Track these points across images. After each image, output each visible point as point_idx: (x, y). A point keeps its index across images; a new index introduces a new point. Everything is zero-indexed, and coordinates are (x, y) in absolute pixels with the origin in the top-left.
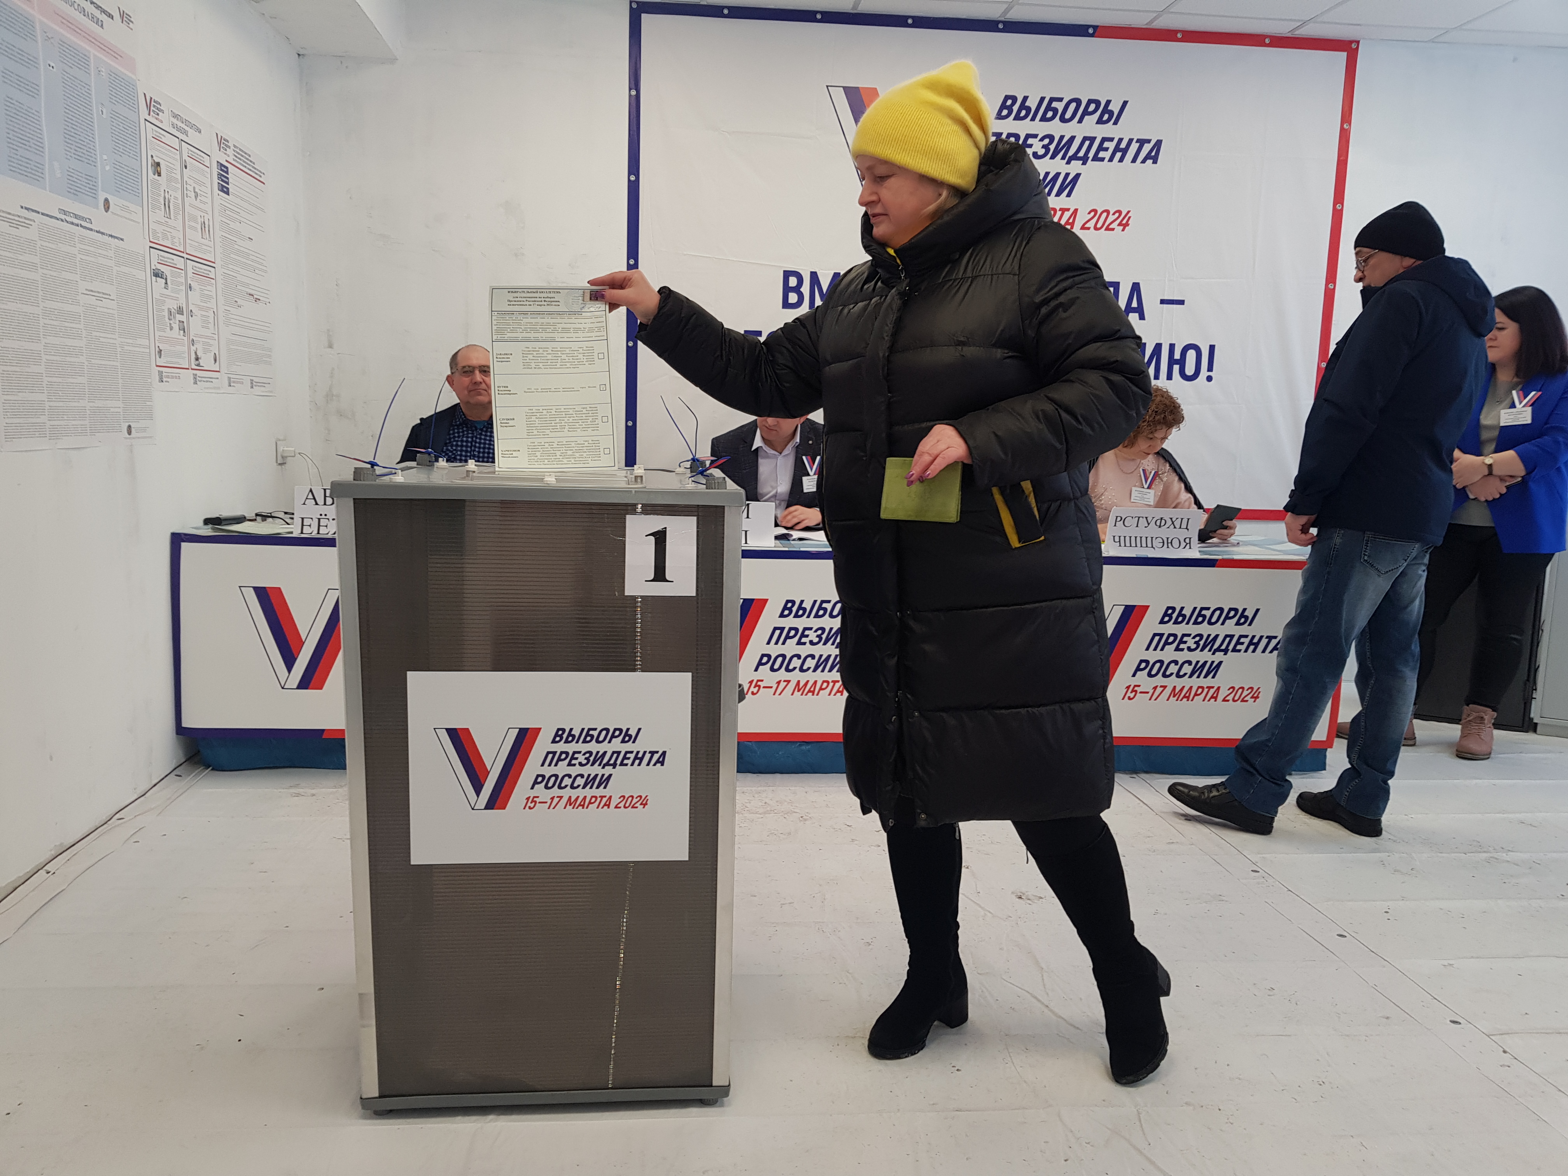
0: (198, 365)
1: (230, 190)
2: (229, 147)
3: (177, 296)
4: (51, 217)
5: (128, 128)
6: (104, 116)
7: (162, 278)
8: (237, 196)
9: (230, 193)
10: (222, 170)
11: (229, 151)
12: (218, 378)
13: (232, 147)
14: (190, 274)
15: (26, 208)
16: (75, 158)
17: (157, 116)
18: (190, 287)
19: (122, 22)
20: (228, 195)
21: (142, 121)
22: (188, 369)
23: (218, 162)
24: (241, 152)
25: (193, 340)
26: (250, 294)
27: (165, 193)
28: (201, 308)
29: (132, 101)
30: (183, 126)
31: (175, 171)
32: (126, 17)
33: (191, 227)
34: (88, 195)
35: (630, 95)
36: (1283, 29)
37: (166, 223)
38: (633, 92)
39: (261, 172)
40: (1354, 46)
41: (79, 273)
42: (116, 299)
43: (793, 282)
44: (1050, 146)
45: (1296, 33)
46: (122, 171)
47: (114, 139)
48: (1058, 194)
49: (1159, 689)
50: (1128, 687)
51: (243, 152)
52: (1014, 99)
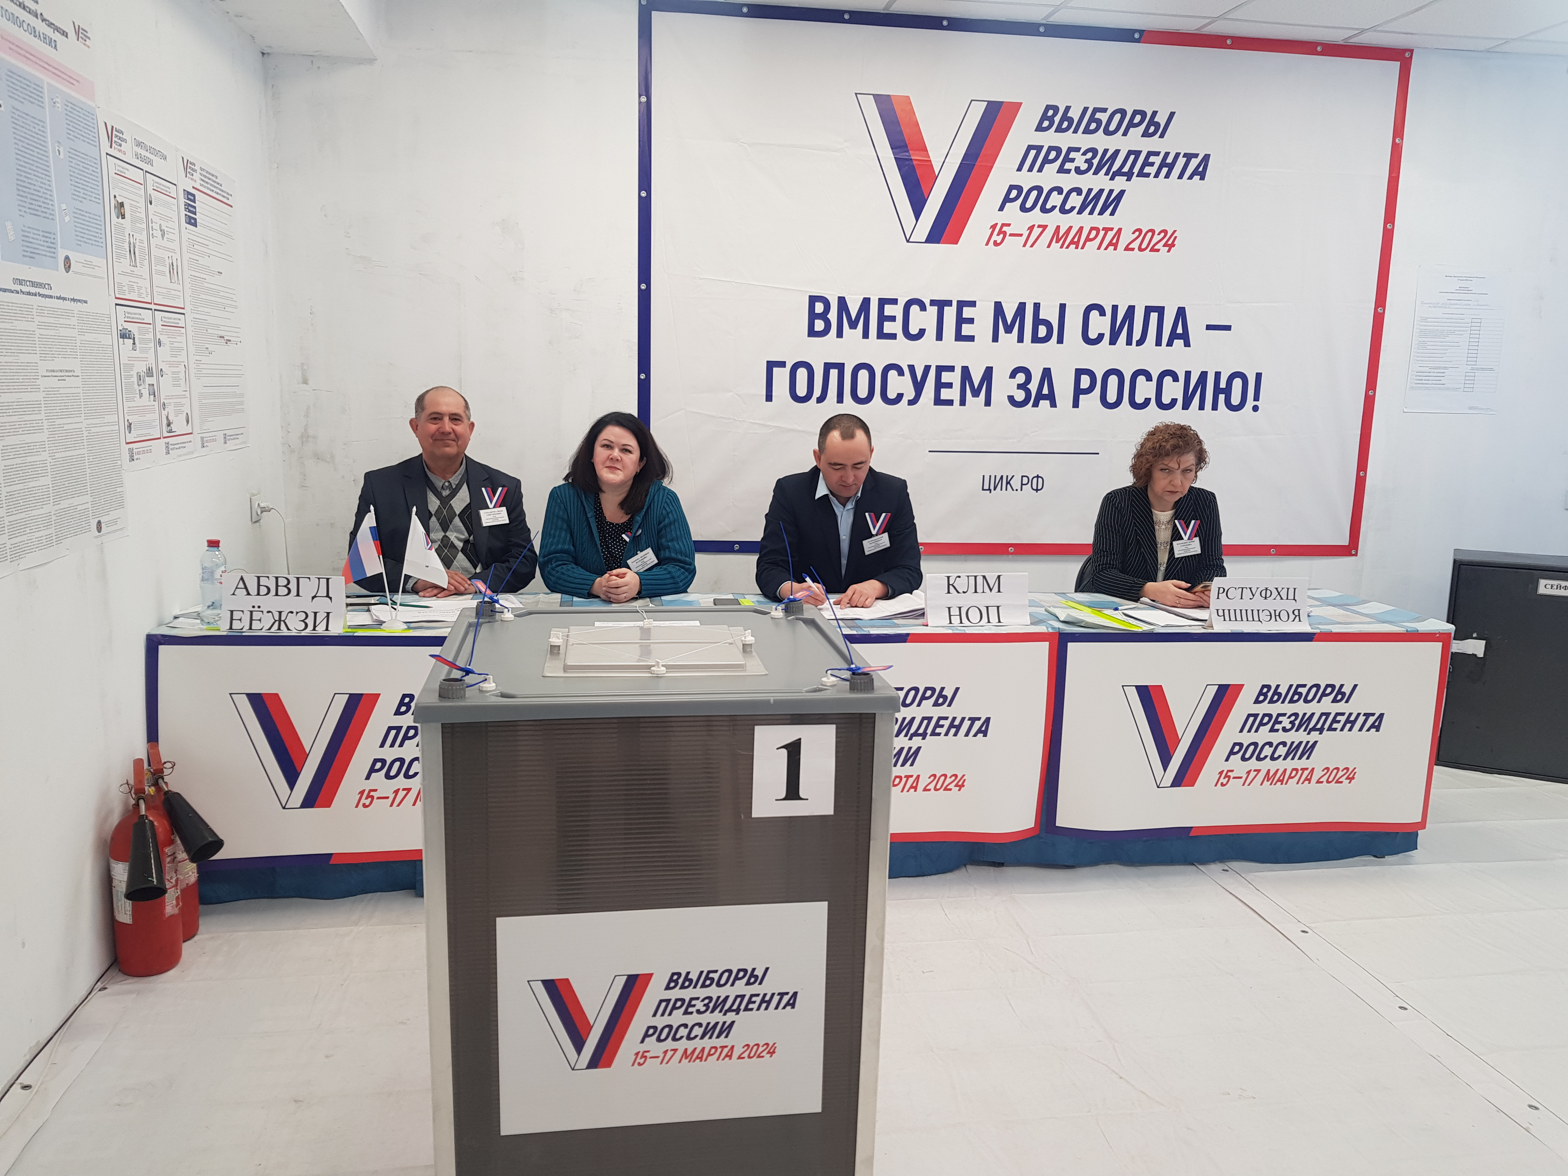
0: (170, 431)
1: (198, 221)
3: (146, 355)
4: (5, 291)
5: (88, 167)
6: (62, 156)
7: (129, 338)
8: (205, 227)
9: (198, 224)
10: (189, 199)
11: (197, 176)
12: (190, 442)
13: (199, 171)
14: (159, 327)
16: (30, 214)
17: (119, 148)
18: (160, 343)
19: (78, 40)
20: (196, 227)
21: (104, 155)
22: (160, 438)
23: (184, 190)
24: (207, 175)
25: (164, 404)
26: (220, 337)
27: (129, 238)
28: (171, 364)
29: (91, 134)
30: (148, 154)
31: (139, 210)
32: (82, 33)
33: (160, 273)
34: (46, 256)
35: (640, 103)
36: (1337, 37)
37: (131, 275)
38: (644, 99)
39: (228, 194)
40: (1407, 55)
41: (38, 352)
42: (80, 374)
43: (819, 308)
44: (1093, 161)
45: (1350, 41)
46: (84, 220)
47: (73, 183)
48: (1101, 213)
49: (1253, 774)
50: (1221, 773)
51: (210, 174)
52: (1056, 109)
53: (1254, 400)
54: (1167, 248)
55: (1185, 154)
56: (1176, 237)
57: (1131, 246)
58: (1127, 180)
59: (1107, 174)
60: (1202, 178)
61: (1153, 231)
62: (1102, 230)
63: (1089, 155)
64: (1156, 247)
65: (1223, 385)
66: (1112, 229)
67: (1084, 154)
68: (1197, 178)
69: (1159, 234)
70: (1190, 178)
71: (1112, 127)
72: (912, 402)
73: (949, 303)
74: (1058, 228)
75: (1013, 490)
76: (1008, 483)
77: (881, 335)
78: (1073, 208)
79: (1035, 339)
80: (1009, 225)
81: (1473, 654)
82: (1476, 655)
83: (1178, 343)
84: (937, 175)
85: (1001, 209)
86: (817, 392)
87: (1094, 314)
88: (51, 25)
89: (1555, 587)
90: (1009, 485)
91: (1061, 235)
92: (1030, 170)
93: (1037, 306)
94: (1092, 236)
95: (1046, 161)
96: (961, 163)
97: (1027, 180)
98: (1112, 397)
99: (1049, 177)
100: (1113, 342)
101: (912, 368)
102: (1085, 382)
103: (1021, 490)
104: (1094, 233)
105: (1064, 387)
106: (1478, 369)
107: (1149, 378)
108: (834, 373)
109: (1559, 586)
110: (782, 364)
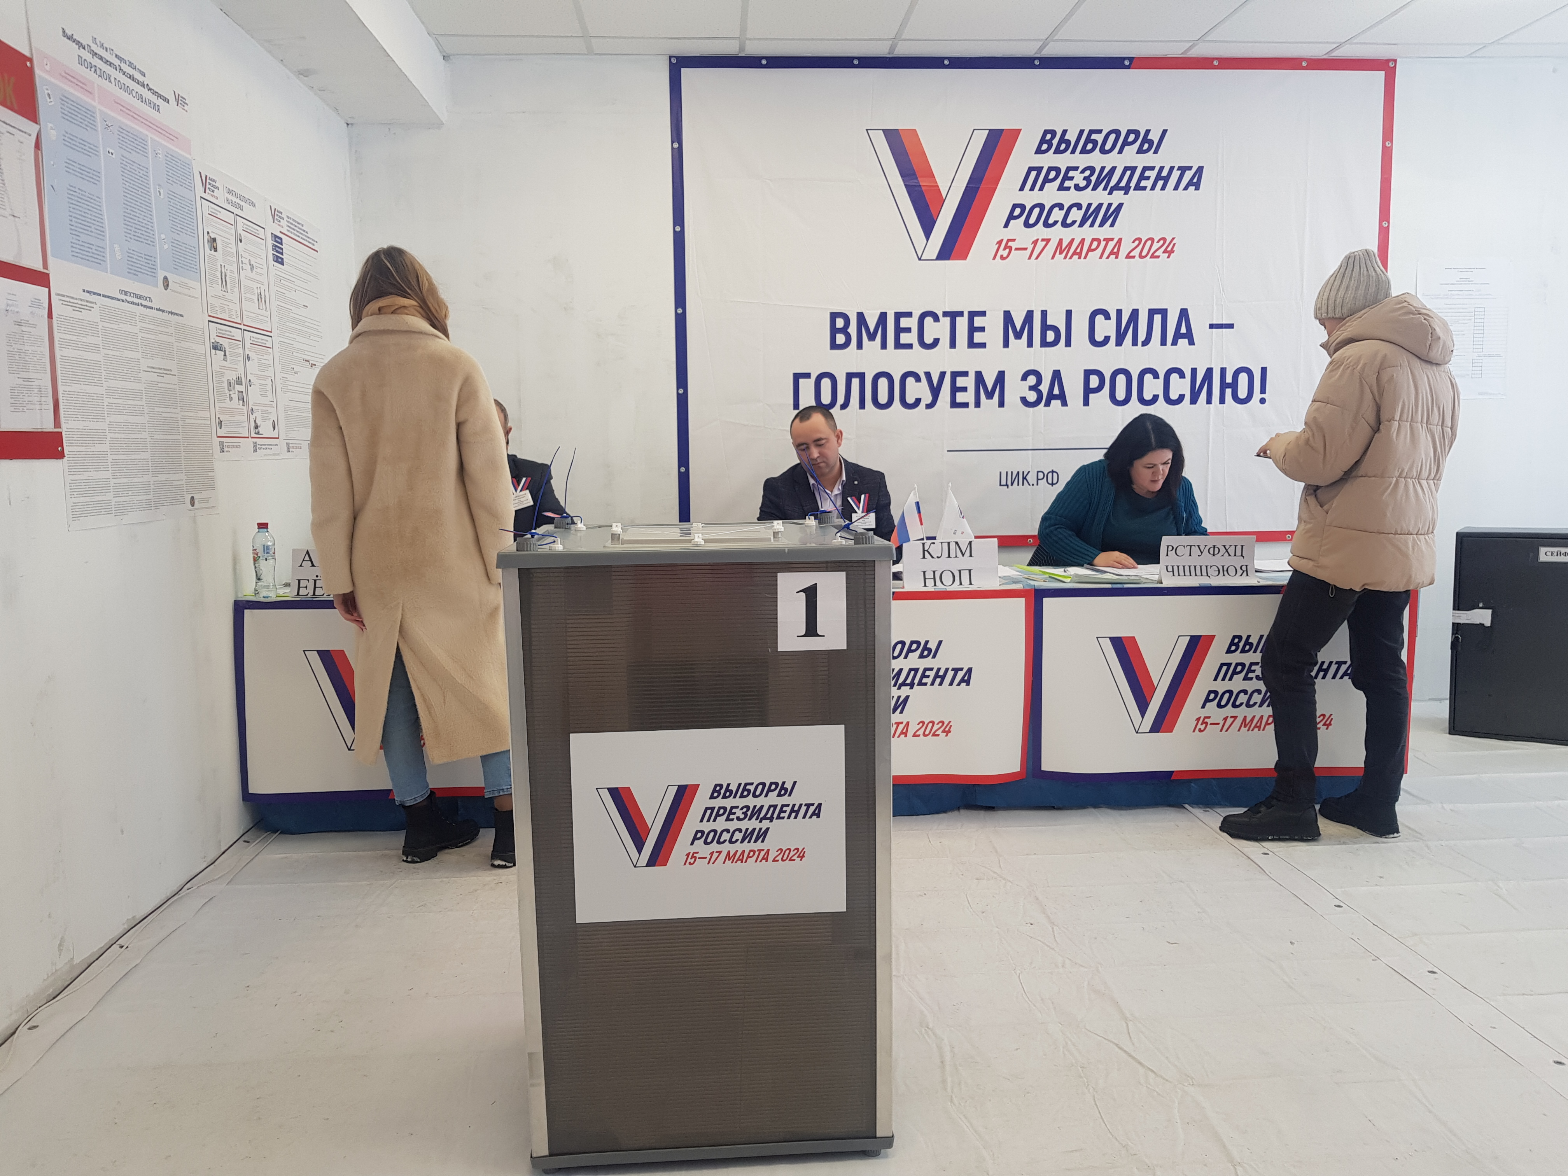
0: (258, 433)
1: (285, 260)
2: (283, 219)
3: (236, 367)
4: (113, 298)
5: (185, 207)
6: (162, 196)
7: (220, 350)
8: (291, 265)
9: (285, 263)
10: (276, 241)
11: (284, 223)
12: (277, 445)
13: (286, 219)
14: (247, 345)
15: (88, 292)
16: (134, 240)
17: (212, 193)
18: (248, 358)
19: (178, 105)
20: (283, 265)
21: (198, 199)
22: (248, 438)
23: (272, 234)
24: (294, 223)
25: (252, 409)
26: (306, 361)
27: (221, 267)
28: (259, 377)
29: (188, 180)
30: (238, 201)
31: (230, 246)
32: (181, 100)
33: (247, 299)
34: (148, 275)
35: (673, 148)
36: (1319, 51)
37: (224, 297)
38: (676, 145)
39: (313, 240)
40: (1391, 65)
41: (140, 351)
42: (177, 374)
43: (840, 323)
44: (1091, 178)
45: (1332, 55)
46: (181, 249)
47: (171, 218)
48: (1102, 225)
49: (1230, 721)
50: (1198, 719)
51: (296, 222)
52: (1053, 133)
53: (1261, 393)
54: (1167, 254)
55: (1179, 167)
56: (1174, 244)
57: (1131, 254)
58: (1125, 194)
59: (1105, 189)
60: (1197, 188)
61: (1152, 240)
62: (1104, 241)
63: (1087, 173)
64: (1156, 254)
65: (1229, 380)
66: (1112, 239)
67: (1083, 172)
68: (1192, 188)
69: (1158, 242)
70: (1186, 188)
71: (1108, 147)
72: (929, 406)
73: (961, 314)
74: (1061, 240)
75: (1029, 485)
76: (1024, 478)
77: (898, 345)
78: (1074, 222)
79: (1044, 344)
80: (1014, 240)
81: (1480, 624)
82: (1483, 624)
83: (1183, 342)
84: (944, 197)
85: (1006, 225)
86: (841, 400)
87: (1100, 318)
88: (155, 93)
89: (1555, 554)
90: (1025, 481)
91: (1064, 247)
92: (1032, 189)
93: (1044, 314)
94: (1093, 247)
95: (1046, 180)
96: (966, 187)
97: (1029, 198)
98: (1121, 395)
99: (1050, 195)
100: (1119, 343)
101: (928, 375)
102: (1094, 381)
103: (1037, 484)
104: (1095, 244)
105: (1074, 387)
106: (1485, 356)
107: (1156, 375)
108: (855, 382)
109: (1559, 553)
110: (807, 376)
